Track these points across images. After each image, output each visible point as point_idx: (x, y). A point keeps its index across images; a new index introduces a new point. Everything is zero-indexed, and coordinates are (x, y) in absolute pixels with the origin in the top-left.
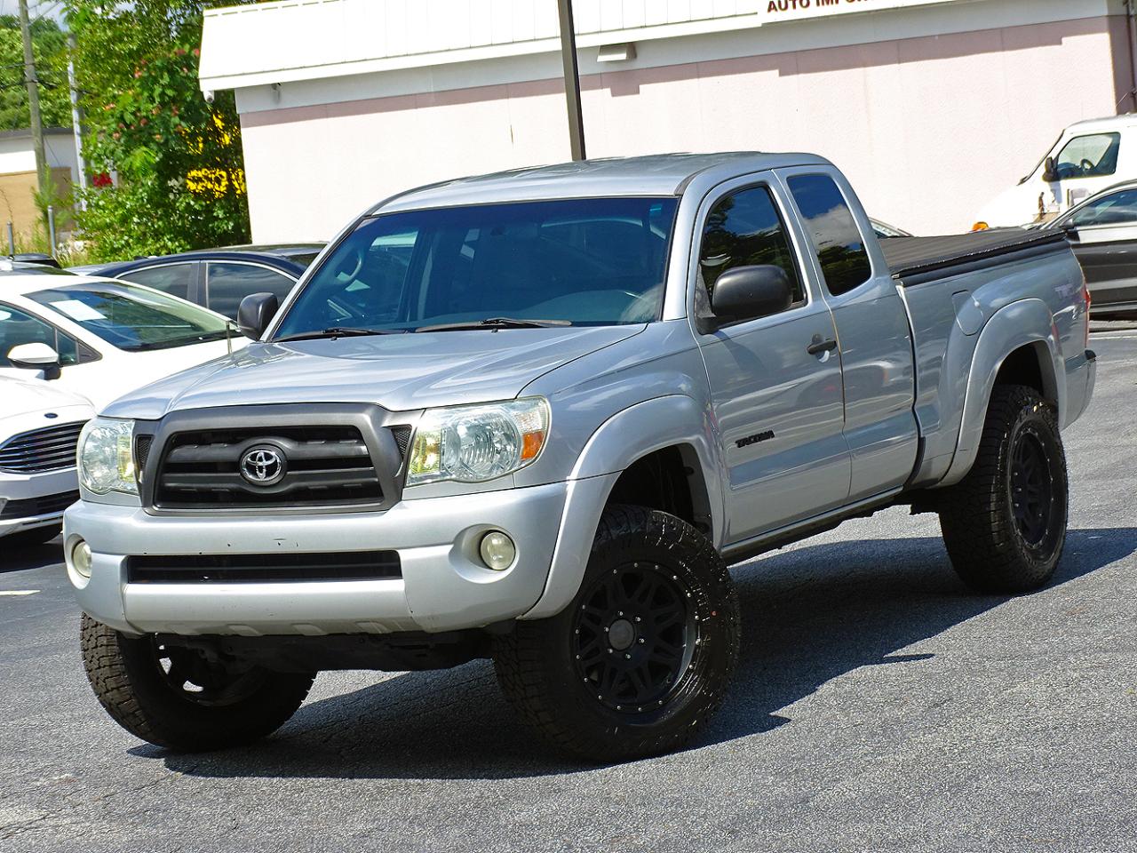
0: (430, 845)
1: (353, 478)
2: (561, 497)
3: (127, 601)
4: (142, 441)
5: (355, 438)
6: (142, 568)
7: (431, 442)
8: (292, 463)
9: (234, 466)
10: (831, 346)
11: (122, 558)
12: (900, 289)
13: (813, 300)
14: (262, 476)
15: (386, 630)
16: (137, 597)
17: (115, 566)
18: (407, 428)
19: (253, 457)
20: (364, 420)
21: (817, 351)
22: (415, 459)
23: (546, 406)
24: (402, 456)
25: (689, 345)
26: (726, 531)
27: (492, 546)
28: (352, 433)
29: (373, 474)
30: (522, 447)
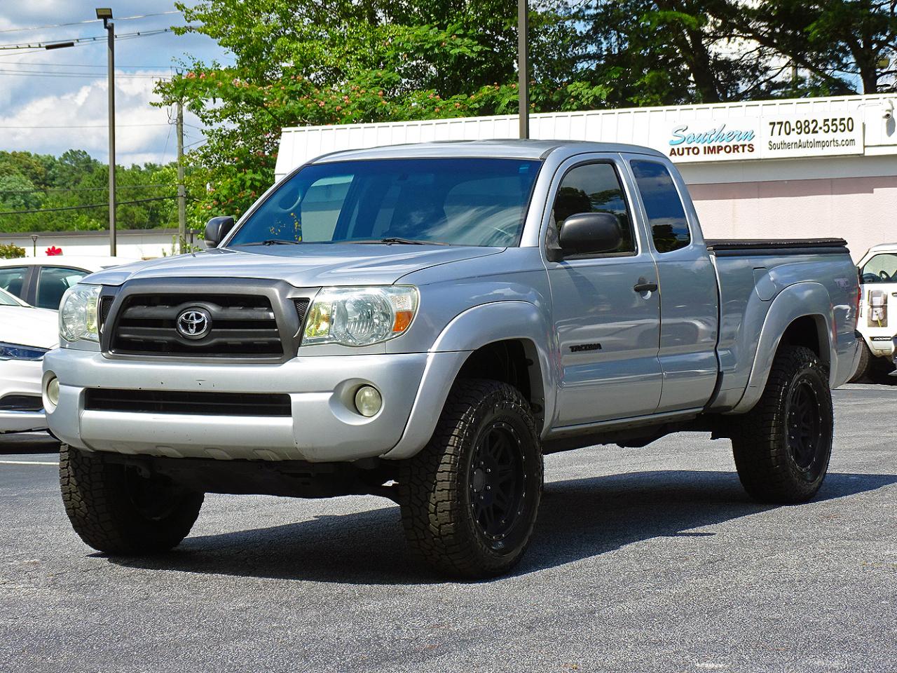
0: (289, 620)
1: (261, 337)
2: (422, 366)
3: (83, 424)
4: (106, 301)
5: (265, 307)
6: (97, 398)
7: (324, 313)
8: (216, 323)
9: (172, 323)
10: (653, 288)
11: (81, 389)
12: (713, 257)
13: (642, 252)
14: (192, 332)
15: (278, 458)
16: (90, 421)
17: (75, 395)
18: (307, 300)
19: (187, 317)
20: (275, 293)
21: (642, 289)
22: (310, 324)
23: (417, 293)
24: (300, 321)
25: (539, 267)
26: (556, 418)
27: (365, 398)
28: (264, 302)
29: (277, 335)
30: (394, 322)
